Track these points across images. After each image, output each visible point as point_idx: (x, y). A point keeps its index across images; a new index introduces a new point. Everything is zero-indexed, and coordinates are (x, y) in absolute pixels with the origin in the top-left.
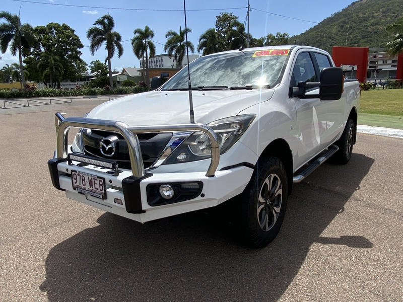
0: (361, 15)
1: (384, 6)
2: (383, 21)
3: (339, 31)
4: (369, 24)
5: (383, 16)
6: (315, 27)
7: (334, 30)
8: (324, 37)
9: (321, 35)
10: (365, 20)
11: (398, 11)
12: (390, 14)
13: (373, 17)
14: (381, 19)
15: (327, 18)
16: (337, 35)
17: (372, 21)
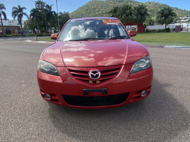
0: (93, 7)
1: (101, 4)
2: (101, 10)
3: (86, 13)
4: (96, 11)
5: (101, 8)
6: (76, 10)
7: (84, 13)
8: (80, 15)
9: (79, 14)
10: (95, 9)
11: (105, 6)
12: (103, 7)
13: (97, 8)
14: (100, 9)
15: (81, 7)
16: (85, 14)
17: (97, 10)
